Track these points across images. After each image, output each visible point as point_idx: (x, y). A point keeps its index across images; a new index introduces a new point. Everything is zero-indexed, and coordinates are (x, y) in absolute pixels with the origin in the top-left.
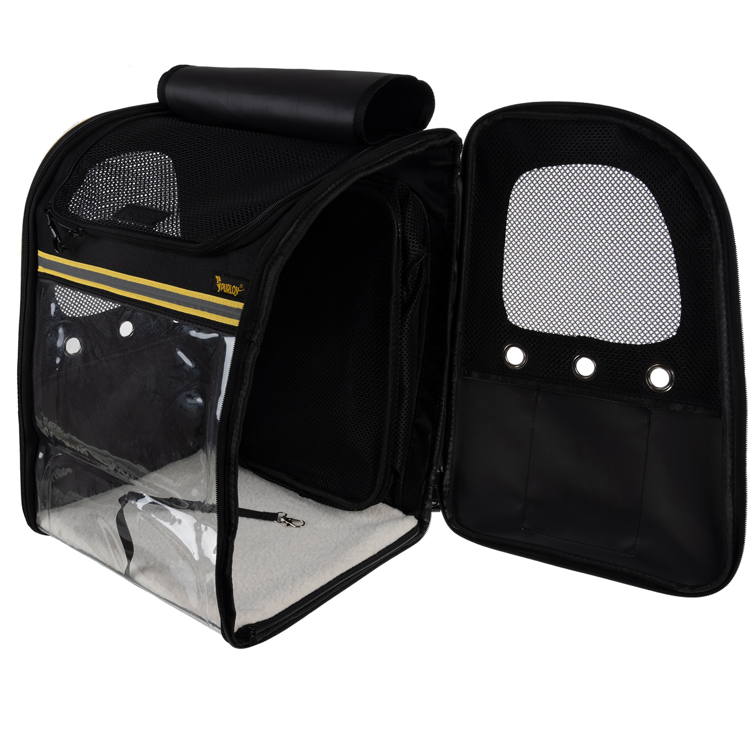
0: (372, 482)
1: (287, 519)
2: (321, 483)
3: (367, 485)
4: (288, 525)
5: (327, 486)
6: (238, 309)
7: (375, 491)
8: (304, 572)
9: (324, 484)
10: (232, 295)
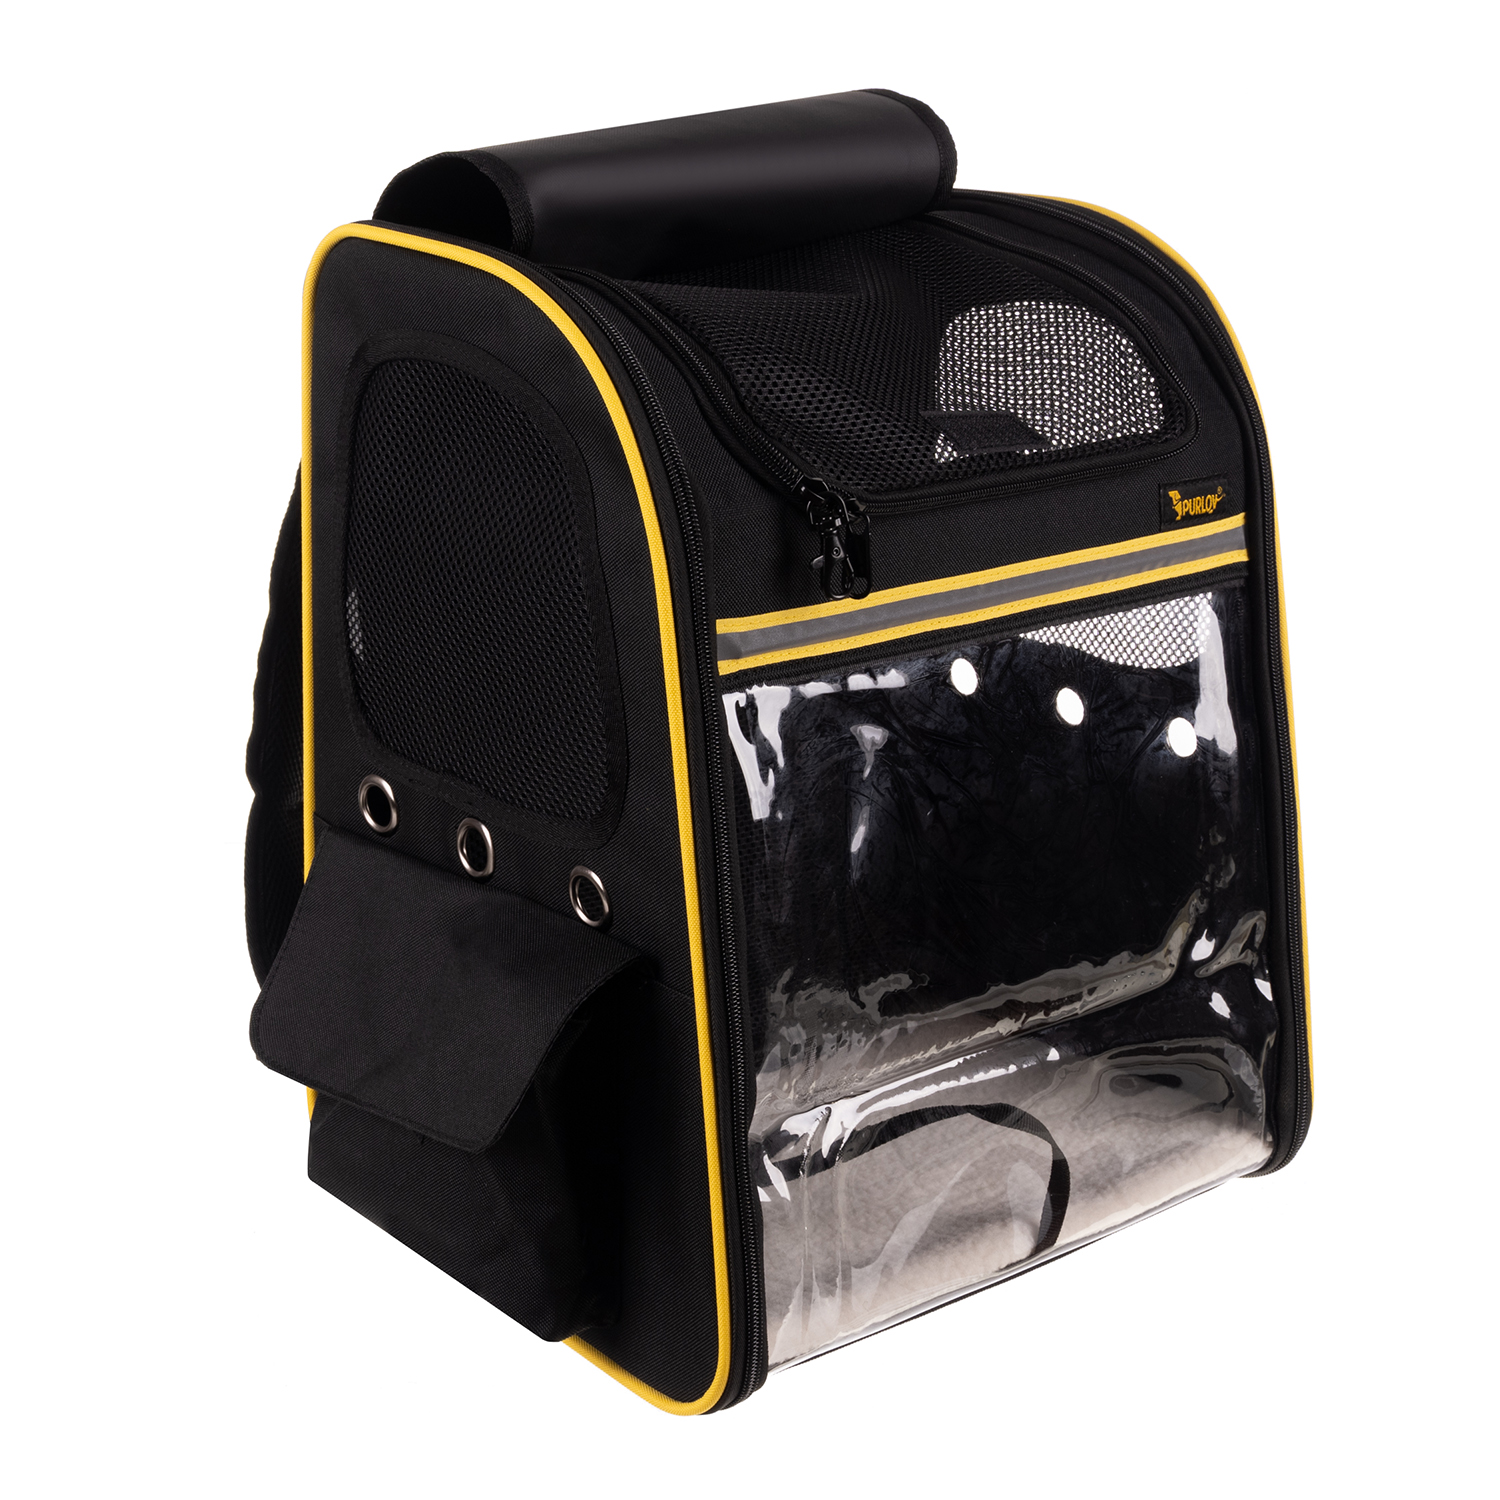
6: (1233, 531)
10: (1207, 513)
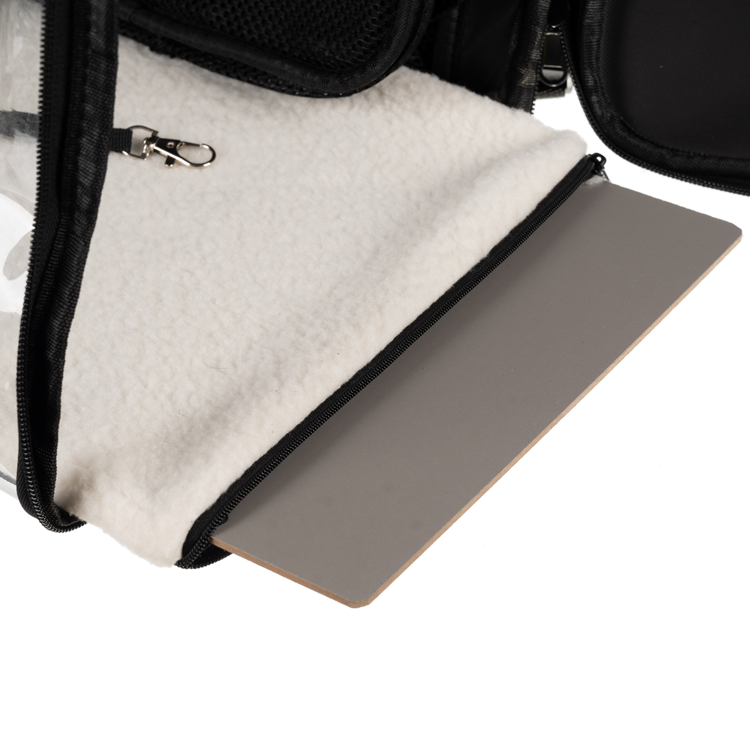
0: (381, 17)
1: (163, 143)
2: (218, 18)
3: (368, 26)
4: (170, 161)
5: (239, 27)
7: (394, 44)
8: (304, 335)
9: (229, 23)
